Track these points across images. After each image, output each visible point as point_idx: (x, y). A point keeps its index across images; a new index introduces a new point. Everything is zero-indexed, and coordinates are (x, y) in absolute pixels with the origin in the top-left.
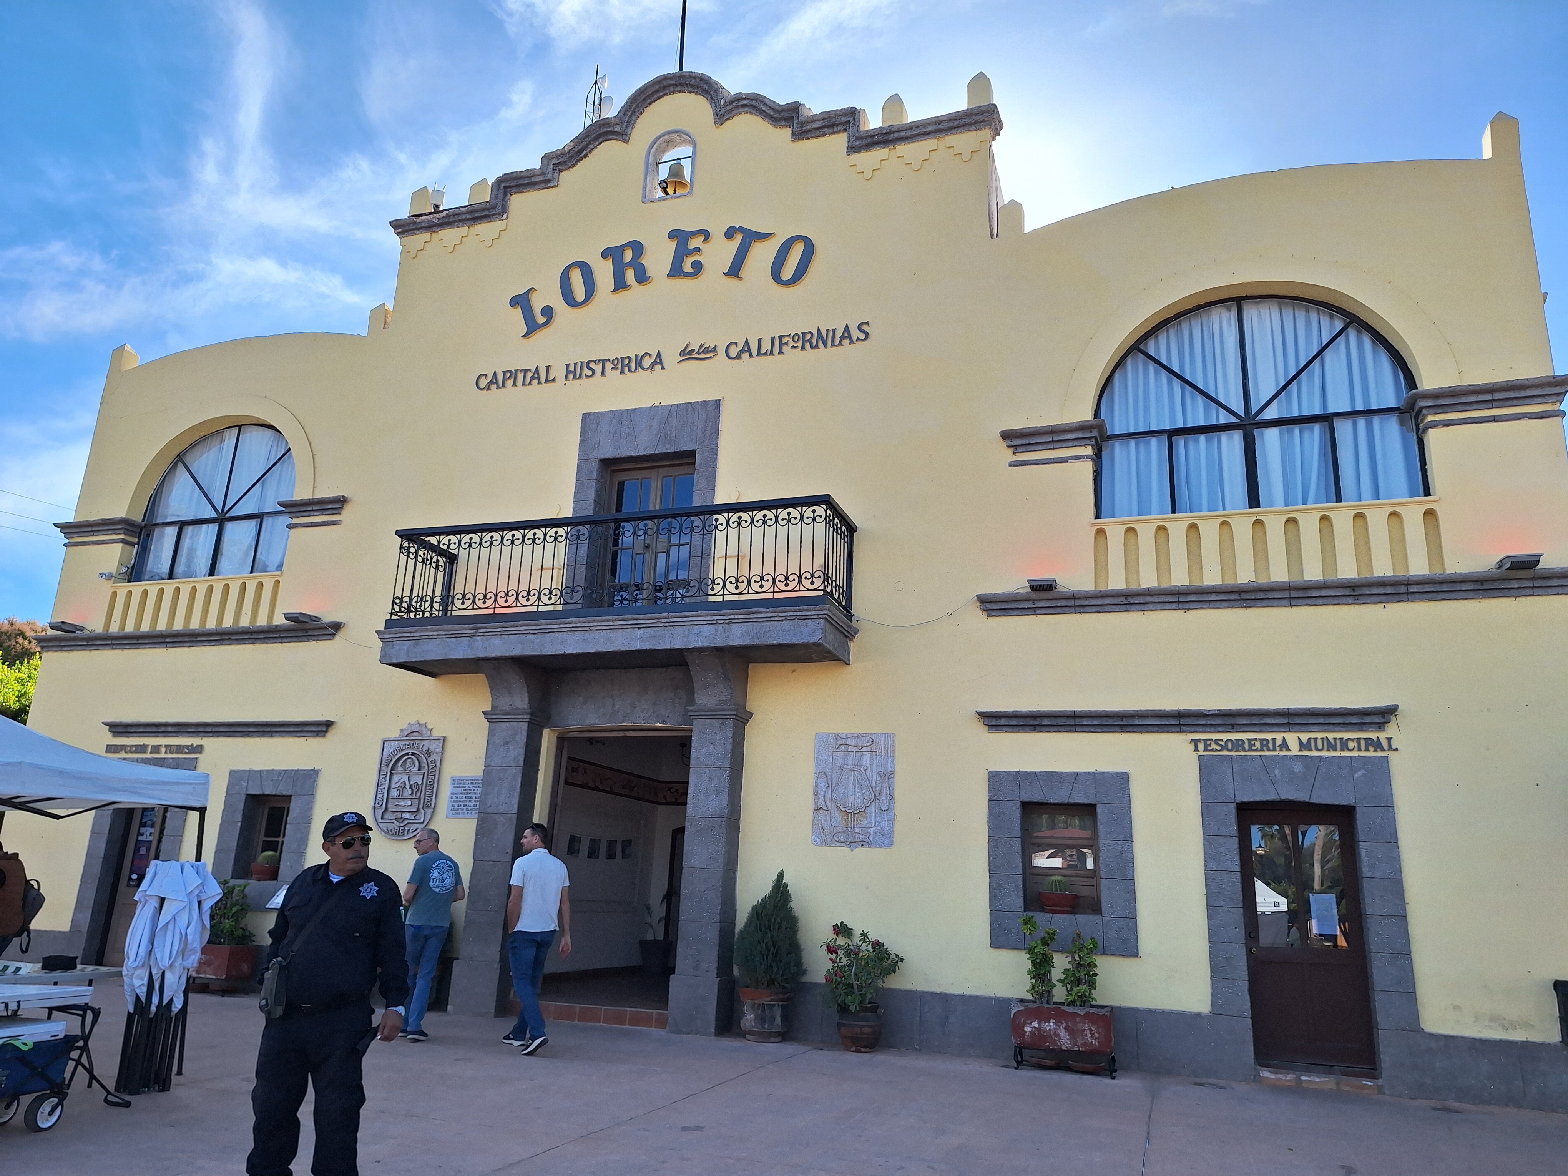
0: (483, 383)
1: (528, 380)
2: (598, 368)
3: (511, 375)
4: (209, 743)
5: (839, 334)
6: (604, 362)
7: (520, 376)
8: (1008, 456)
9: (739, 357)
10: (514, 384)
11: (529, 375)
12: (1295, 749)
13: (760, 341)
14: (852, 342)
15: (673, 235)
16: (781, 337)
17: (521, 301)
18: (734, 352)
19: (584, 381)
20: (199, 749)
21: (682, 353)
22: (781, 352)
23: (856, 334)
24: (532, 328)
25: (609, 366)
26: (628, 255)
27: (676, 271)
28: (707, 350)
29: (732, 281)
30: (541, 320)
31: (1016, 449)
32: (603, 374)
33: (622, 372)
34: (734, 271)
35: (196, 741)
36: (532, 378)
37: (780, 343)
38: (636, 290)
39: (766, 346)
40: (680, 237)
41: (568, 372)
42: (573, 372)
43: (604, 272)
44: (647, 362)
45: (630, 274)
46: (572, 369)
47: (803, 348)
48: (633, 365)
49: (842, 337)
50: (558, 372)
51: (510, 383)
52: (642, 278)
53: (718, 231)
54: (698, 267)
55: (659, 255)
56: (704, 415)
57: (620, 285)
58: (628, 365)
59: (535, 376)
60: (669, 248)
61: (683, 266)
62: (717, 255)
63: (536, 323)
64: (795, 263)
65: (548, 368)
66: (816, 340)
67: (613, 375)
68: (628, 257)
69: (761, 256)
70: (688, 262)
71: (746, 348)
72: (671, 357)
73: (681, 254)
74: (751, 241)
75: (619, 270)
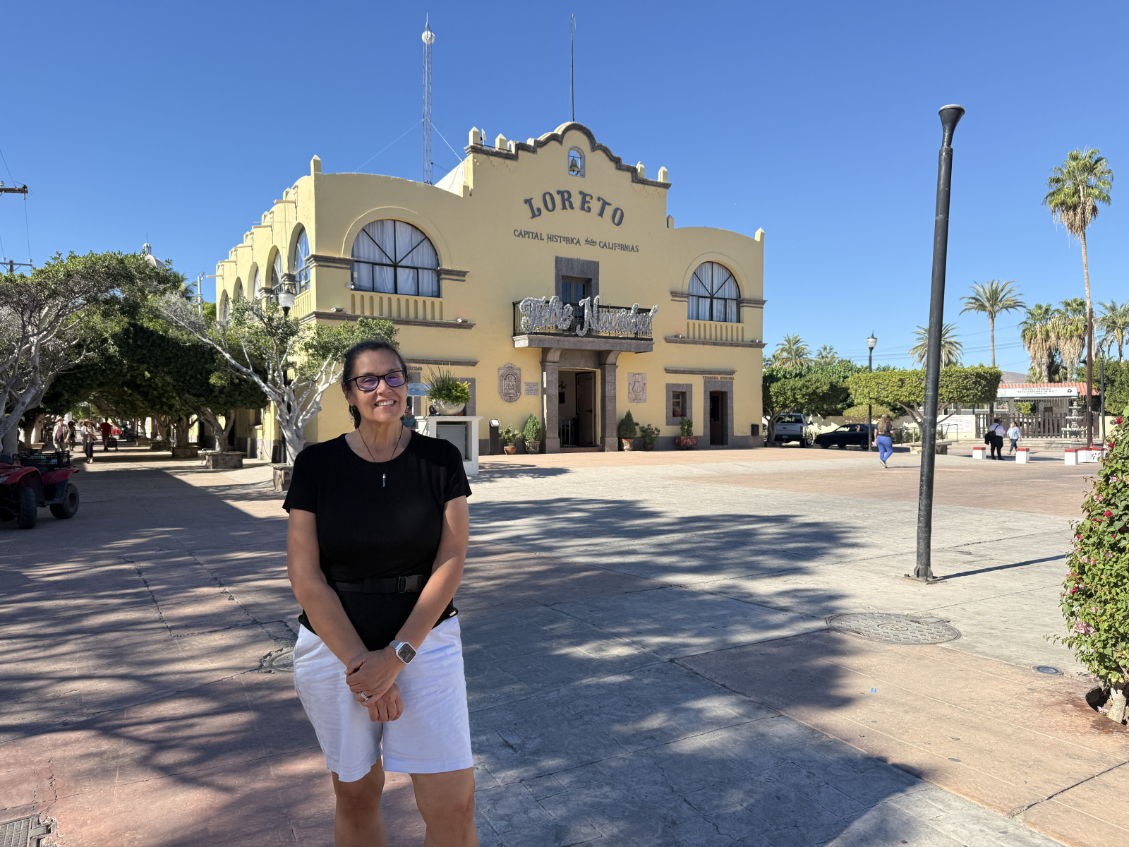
0: (517, 233)
1: (534, 237)
2: (559, 239)
3: (527, 233)
4: (425, 366)
5: (631, 247)
6: (560, 237)
7: (531, 234)
8: (671, 297)
9: (603, 247)
10: (529, 238)
11: (534, 235)
13: (609, 243)
14: (634, 252)
15: (581, 193)
16: (615, 244)
18: (602, 245)
19: (554, 243)
20: (420, 369)
21: (586, 241)
22: (615, 249)
23: (635, 249)
24: (534, 216)
25: (562, 239)
27: (582, 208)
28: (593, 242)
29: (600, 218)
30: (537, 213)
31: (673, 296)
32: (561, 242)
33: (567, 243)
34: (601, 214)
35: (418, 365)
37: (614, 246)
38: (569, 211)
39: (611, 246)
40: (584, 195)
41: (548, 238)
42: (551, 238)
43: (558, 199)
44: (575, 241)
45: (567, 203)
46: (549, 236)
47: (621, 250)
49: (631, 249)
50: (545, 237)
51: (527, 236)
52: (572, 208)
53: (595, 197)
54: (589, 210)
55: (576, 199)
56: (594, 266)
57: (564, 208)
58: (569, 240)
59: (536, 236)
60: (580, 197)
61: (585, 207)
62: (595, 206)
63: (536, 213)
64: (618, 218)
65: (541, 234)
66: (624, 248)
67: (564, 243)
68: (566, 197)
69: (609, 211)
70: (586, 205)
71: (605, 245)
72: (582, 242)
73: (584, 202)
74: (605, 204)
75: (563, 201)
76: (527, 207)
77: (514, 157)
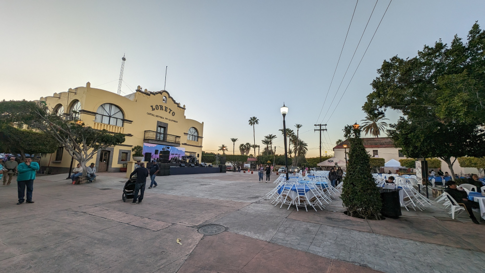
0: (148, 114)
3: (151, 114)
8: (184, 134)
9: (169, 121)
12: (193, 154)
17: (152, 106)
20: (114, 146)
23: (177, 122)
24: (153, 110)
25: (159, 117)
28: (167, 119)
34: (169, 113)
37: (172, 121)
38: (162, 111)
40: (166, 107)
42: (157, 116)
43: (159, 107)
50: (155, 115)
55: (164, 108)
56: (167, 124)
58: (161, 117)
59: (153, 115)
62: (168, 111)
64: (173, 114)
66: (175, 121)
68: (161, 107)
69: (171, 112)
72: (164, 118)
73: (166, 109)
74: (171, 110)
75: (161, 108)
76: (151, 108)
77: (149, 95)
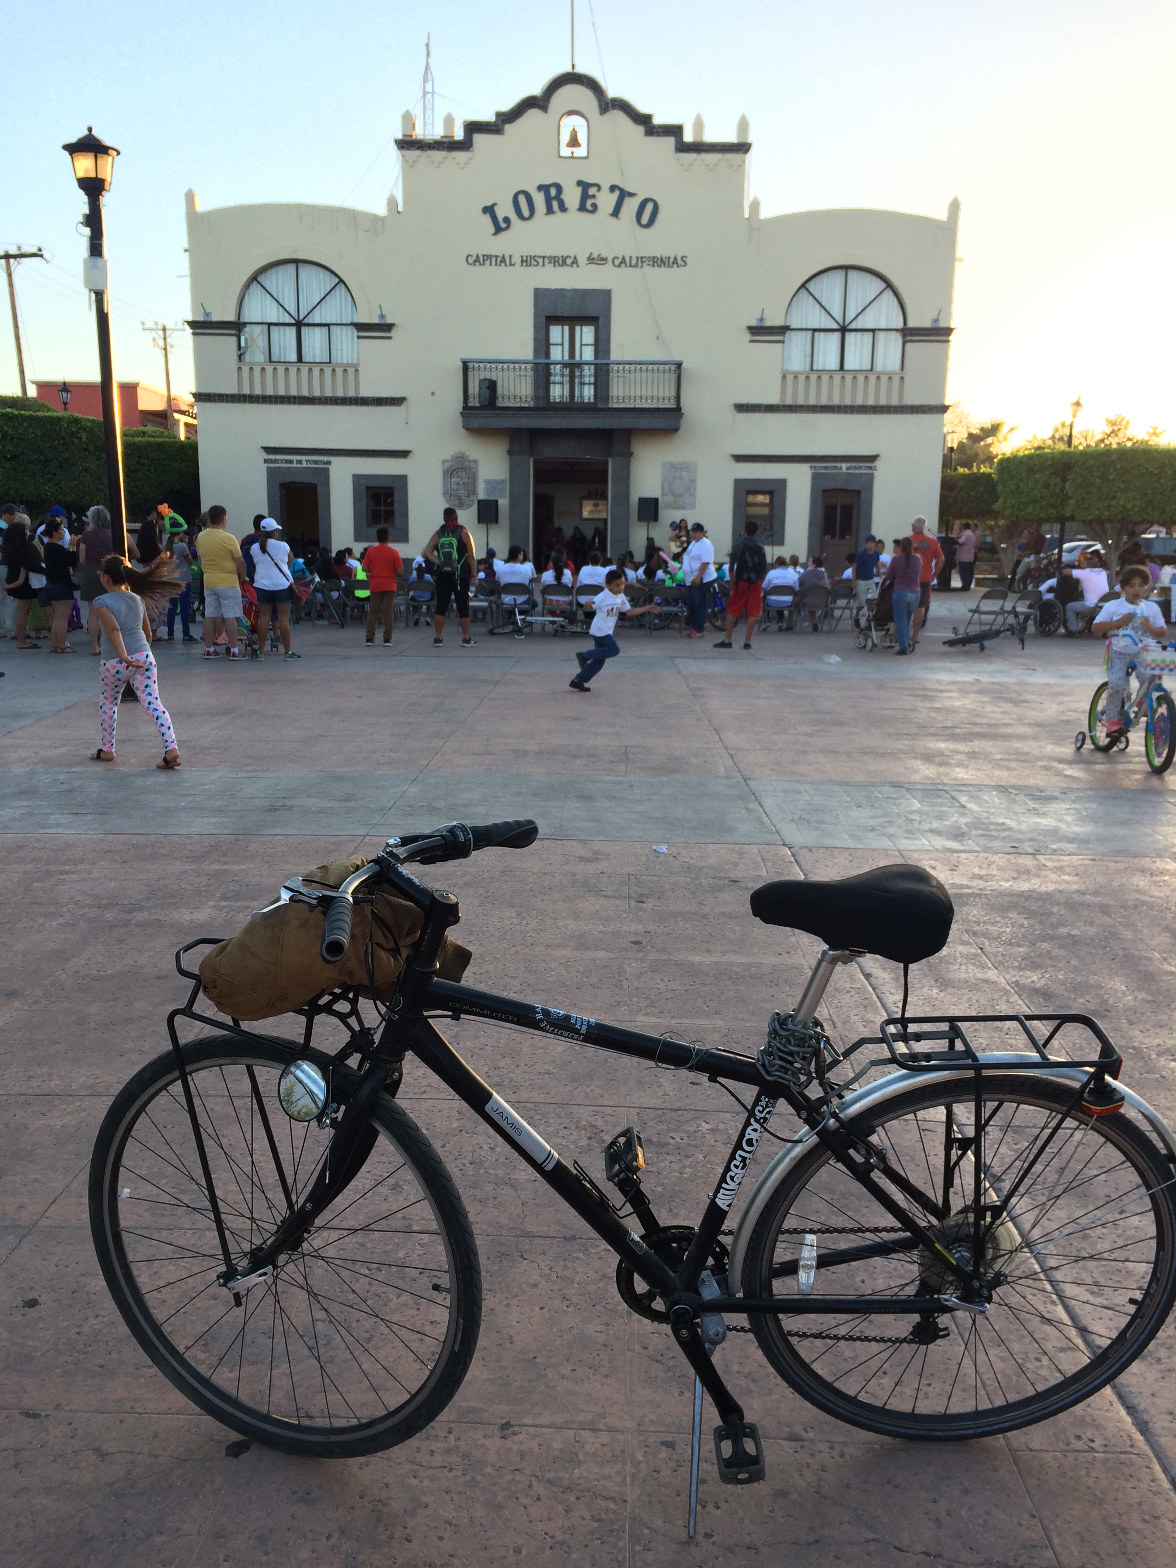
0: (471, 260)
1: (498, 263)
2: (541, 261)
3: (489, 257)
4: (335, 460)
5: (672, 260)
6: (544, 257)
7: (494, 260)
8: (748, 336)
9: (619, 266)
10: (491, 264)
11: (499, 260)
12: (844, 470)
13: (631, 257)
14: (678, 266)
15: (580, 183)
16: (642, 258)
17: (489, 210)
18: (617, 262)
19: (533, 268)
20: (329, 463)
21: (589, 259)
22: (642, 267)
23: (680, 262)
24: (498, 230)
25: (547, 261)
26: (553, 192)
27: (582, 208)
28: (603, 259)
29: (614, 219)
30: (503, 225)
31: (753, 334)
32: (544, 265)
33: (555, 266)
34: (616, 213)
35: (326, 458)
36: (501, 261)
37: (641, 261)
38: (559, 216)
39: (634, 262)
40: (584, 186)
41: (522, 261)
42: (527, 261)
43: (539, 200)
44: (569, 261)
45: (555, 205)
46: (525, 259)
47: (653, 266)
48: (560, 262)
49: (673, 263)
50: (517, 259)
51: (488, 262)
52: (563, 208)
53: (605, 187)
54: (595, 207)
55: (572, 197)
56: (606, 297)
57: (550, 211)
58: (559, 261)
59: (503, 261)
60: (579, 191)
61: (586, 205)
62: (606, 201)
63: (500, 227)
64: (648, 215)
65: (510, 256)
66: (662, 261)
67: (549, 267)
68: (554, 195)
69: (630, 207)
70: (589, 203)
71: (623, 261)
72: (582, 260)
73: (585, 197)
74: (624, 195)
75: (548, 200)
76: (487, 218)
77: (465, 145)
